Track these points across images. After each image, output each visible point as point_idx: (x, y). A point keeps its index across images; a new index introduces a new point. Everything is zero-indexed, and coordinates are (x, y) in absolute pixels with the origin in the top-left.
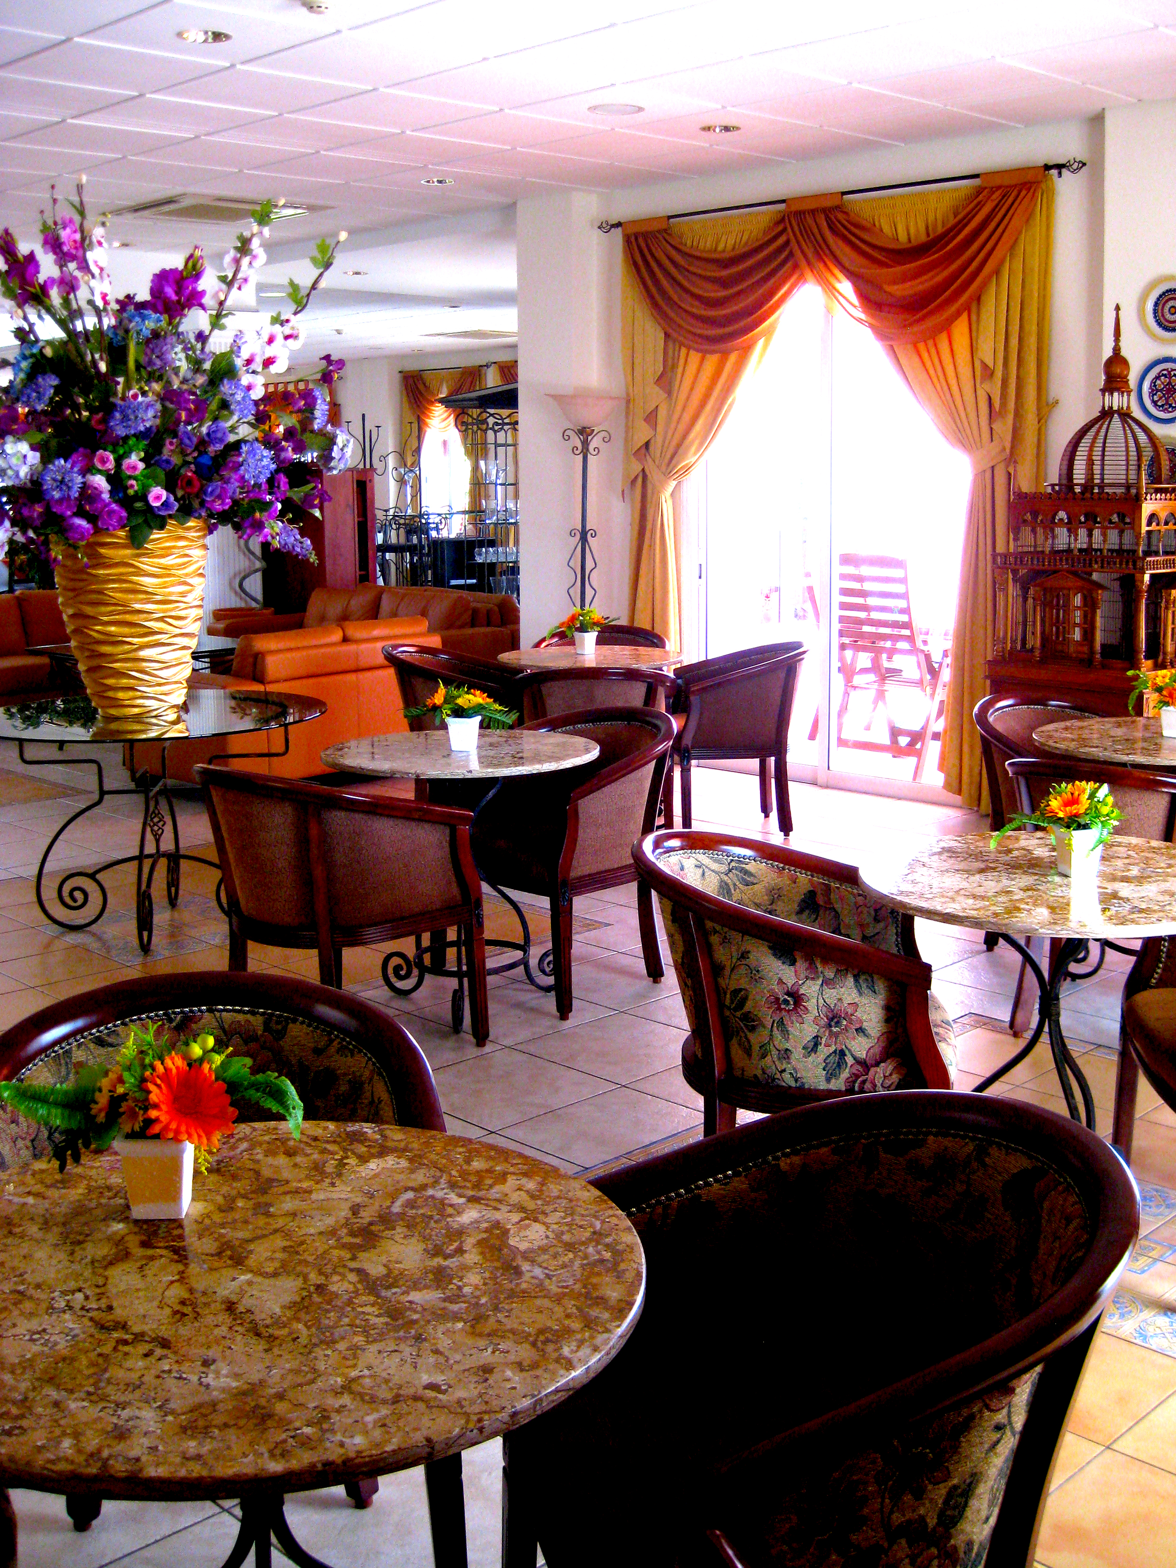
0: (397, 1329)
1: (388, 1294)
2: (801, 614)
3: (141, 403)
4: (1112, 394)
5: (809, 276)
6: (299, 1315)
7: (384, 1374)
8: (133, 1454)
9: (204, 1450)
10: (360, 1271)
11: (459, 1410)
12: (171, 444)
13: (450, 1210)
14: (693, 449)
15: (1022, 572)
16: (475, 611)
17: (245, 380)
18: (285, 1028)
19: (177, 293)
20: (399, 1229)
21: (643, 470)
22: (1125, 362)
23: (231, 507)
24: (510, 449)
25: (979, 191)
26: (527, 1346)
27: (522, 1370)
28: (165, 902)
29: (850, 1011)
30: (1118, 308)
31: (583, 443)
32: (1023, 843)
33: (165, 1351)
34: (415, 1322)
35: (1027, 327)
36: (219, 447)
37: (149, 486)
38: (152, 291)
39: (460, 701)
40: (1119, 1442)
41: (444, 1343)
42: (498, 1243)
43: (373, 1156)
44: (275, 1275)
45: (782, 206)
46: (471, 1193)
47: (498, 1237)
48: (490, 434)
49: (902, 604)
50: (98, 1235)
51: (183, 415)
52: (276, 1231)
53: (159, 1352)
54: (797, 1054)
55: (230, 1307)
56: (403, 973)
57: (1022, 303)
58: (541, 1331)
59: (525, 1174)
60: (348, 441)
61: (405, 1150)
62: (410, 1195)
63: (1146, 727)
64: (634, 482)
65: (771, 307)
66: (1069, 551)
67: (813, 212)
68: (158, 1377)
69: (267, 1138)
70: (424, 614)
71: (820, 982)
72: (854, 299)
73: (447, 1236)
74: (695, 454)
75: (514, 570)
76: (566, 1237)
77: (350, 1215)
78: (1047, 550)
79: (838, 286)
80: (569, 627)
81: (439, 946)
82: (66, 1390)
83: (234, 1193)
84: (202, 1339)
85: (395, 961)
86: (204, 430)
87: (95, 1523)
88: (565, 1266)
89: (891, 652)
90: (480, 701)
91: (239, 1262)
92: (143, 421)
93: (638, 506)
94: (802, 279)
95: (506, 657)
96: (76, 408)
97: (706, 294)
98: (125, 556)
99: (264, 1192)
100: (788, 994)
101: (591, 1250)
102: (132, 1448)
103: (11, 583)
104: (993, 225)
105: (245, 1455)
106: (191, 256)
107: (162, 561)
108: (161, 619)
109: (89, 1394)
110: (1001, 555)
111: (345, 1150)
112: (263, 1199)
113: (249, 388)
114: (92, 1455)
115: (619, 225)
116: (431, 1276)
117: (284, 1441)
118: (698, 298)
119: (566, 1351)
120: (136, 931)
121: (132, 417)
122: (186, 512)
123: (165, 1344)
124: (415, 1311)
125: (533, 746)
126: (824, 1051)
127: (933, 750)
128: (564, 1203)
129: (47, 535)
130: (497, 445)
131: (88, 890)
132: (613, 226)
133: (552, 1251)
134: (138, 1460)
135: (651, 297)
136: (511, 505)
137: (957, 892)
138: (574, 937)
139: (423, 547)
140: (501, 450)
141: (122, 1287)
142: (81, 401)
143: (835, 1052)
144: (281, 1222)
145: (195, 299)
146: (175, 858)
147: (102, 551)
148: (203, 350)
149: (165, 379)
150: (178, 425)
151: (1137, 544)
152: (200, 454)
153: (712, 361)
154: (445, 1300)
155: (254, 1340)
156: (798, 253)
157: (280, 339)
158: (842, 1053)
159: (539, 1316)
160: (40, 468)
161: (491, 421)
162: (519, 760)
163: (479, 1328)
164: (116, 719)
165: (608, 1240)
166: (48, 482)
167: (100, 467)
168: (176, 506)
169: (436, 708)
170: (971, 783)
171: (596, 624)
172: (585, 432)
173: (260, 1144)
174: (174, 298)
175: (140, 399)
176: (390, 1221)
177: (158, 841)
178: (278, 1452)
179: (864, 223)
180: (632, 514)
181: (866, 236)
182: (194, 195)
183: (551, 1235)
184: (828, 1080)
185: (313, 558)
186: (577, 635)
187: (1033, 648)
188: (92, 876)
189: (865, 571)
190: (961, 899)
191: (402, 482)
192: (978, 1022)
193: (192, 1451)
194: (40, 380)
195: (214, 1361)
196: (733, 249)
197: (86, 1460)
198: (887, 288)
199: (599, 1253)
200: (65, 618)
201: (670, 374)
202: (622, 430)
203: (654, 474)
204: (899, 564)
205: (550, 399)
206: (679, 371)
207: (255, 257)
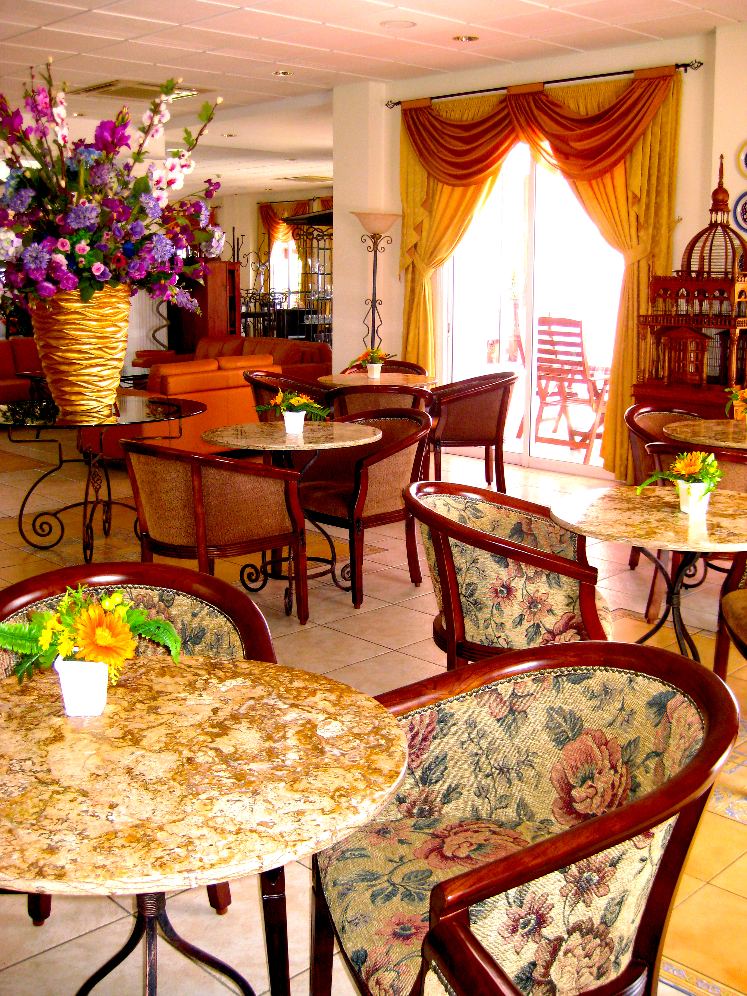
0: (239, 786)
1: (236, 764)
2: (513, 358)
3: (88, 208)
4: (717, 213)
5: (522, 135)
6: (176, 776)
7: (231, 816)
8: (60, 864)
9: (107, 863)
10: (217, 750)
11: (281, 839)
12: (107, 235)
13: (278, 712)
14: (445, 248)
15: (657, 328)
16: (304, 353)
17: (156, 193)
18: (173, 600)
19: (112, 137)
20: (243, 724)
21: (413, 262)
22: (725, 192)
23: (146, 277)
24: (328, 252)
25: (633, 81)
26: (329, 799)
27: (324, 814)
28: (102, 532)
29: (543, 598)
30: (722, 157)
31: (374, 244)
32: (657, 493)
33: (84, 799)
34: (253, 782)
35: (662, 170)
36: (138, 237)
37: (93, 262)
38: (97, 137)
39: (292, 401)
40: (716, 879)
41: (271, 796)
42: (309, 733)
43: (228, 678)
44: (161, 751)
45: (505, 92)
46: (293, 702)
47: (310, 730)
48: (315, 241)
49: (578, 350)
50: (43, 725)
51: (115, 215)
52: (162, 724)
53: (81, 799)
54: (509, 625)
55: (129, 771)
56: (253, 578)
57: (660, 154)
58: (338, 790)
59: (329, 690)
60: (222, 238)
61: (250, 674)
62: (252, 702)
63: (736, 426)
64: (407, 269)
65: (496, 157)
66: (687, 315)
67: (525, 95)
68: (79, 815)
69: (158, 666)
70: (271, 353)
71: (524, 578)
72: (551, 151)
73: (275, 728)
74: (447, 250)
75: (329, 330)
76: (356, 731)
77: (211, 714)
78: (674, 313)
79: (540, 144)
80: (364, 361)
81: (277, 561)
82: (17, 822)
83: (135, 700)
84: (110, 791)
85: (248, 570)
86: (129, 227)
87: (46, 921)
88: (353, 748)
89: (571, 381)
90: (305, 401)
91: (136, 742)
92: (89, 219)
93: (409, 284)
94: (517, 138)
95: (322, 379)
96: (46, 212)
97: (455, 149)
98: (76, 308)
99: (155, 699)
100: (503, 586)
101: (372, 738)
102: (59, 859)
103: (7, 335)
104: (642, 102)
105: (135, 866)
106: (121, 112)
107: (101, 311)
108: (100, 349)
109: (33, 825)
110: (643, 316)
111: (210, 674)
112: (154, 704)
113: (158, 199)
114: (32, 864)
115: (399, 103)
116: (264, 754)
117: (162, 857)
118: (450, 150)
119: (354, 802)
120: (82, 551)
121: (82, 216)
122: (117, 279)
123: (85, 794)
124: (253, 776)
125: (339, 432)
126: (526, 624)
127: (597, 444)
128: (354, 708)
129: (27, 293)
130: (319, 249)
131: (53, 525)
132: (396, 104)
133: (346, 738)
134: (63, 867)
135: (419, 150)
136: (328, 287)
137: (615, 522)
138: (364, 557)
139: (271, 315)
140: (321, 252)
141: (58, 757)
142: (49, 207)
143: (533, 625)
144: (166, 718)
145: (124, 140)
146: (108, 505)
147: (62, 304)
148: (128, 175)
149: (104, 192)
150: (112, 223)
151: (732, 310)
152: (126, 242)
153: (459, 191)
154: (273, 769)
155: (144, 792)
156: (515, 121)
157: (178, 168)
158: (538, 626)
159: (336, 780)
160: (22, 249)
161: (315, 233)
162: (329, 439)
163: (296, 786)
164: (71, 413)
165: (383, 732)
166: (27, 259)
167: (61, 249)
168: (110, 275)
169: (276, 405)
170: (621, 466)
171: (382, 358)
172: (375, 237)
173: (153, 669)
174: (110, 139)
175: (87, 205)
176: (238, 719)
177: (97, 493)
178: (158, 863)
179: (559, 103)
180: (406, 290)
181: (558, 110)
182: (126, 81)
183: (346, 729)
184: (529, 643)
185: (199, 312)
186: (369, 366)
187: (663, 376)
188: (55, 515)
189: (554, 328)
190: (618, 526)
191: (257, 271)
192: (624, 614)
193: (100, 863)
194: (23, 193)
195: (117, 805)
196: (473, 118)
197: (29, 867)
198: (572, 144)
199: (377, 740)
200: (38, 348)
201: (431, 200)
202: (400, 236)
203: (420, 265)
204: (577, 324)
205: (353, 215)
206: (437, 198)
207: (163, 116)
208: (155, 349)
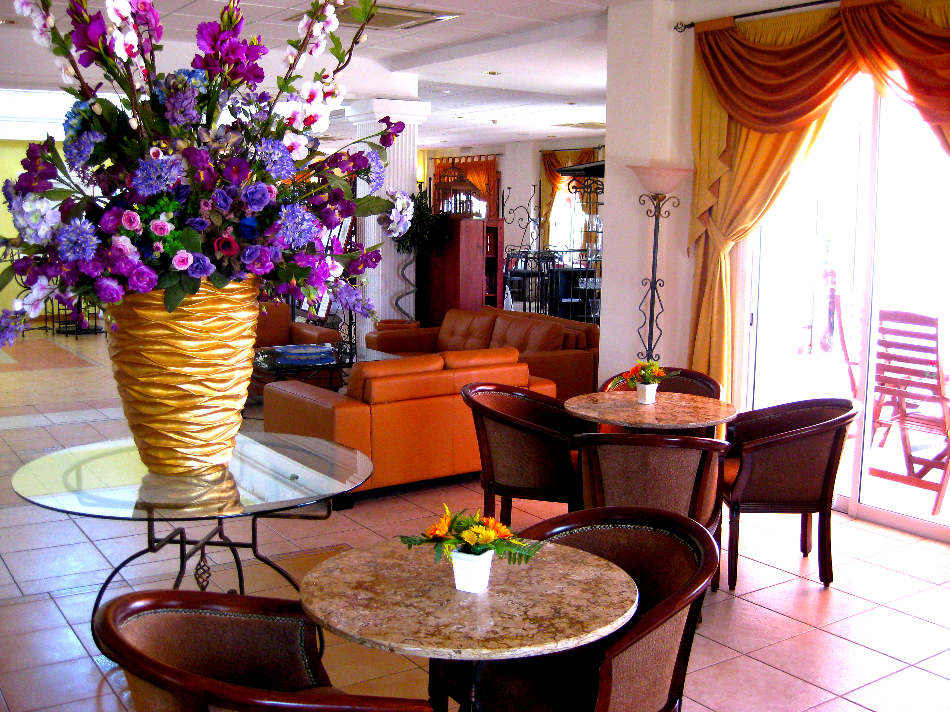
3: (163, 162)
5: (861, 63)
12: (206, 205)
14: (751, 214)
16: (566, 337)
17: (288, 140)
21: (706, 231)
23: (275, 269)
31: (655, 207)
36: (258, 209)
37: (176, 249)
45: (837, 4)
60: (408, 204)
64: (697, 241)
65: (824, 93)
67: (867, 8)
70: (526, 336)
72: (904, 83)
74: (754, 217)
79: (889, 73)
80: (632, 377)
86: (241, 190)
92: (168, 180)
93: (701, 260)
94: (855, 68)
97: (767, 82)
98: (160, 318)
107: (200, 324)
108: (199, 382)
113: (291, 148)
115: (692, 25)
118: (760, 86)
121: (155, 176)
132: (686, 27)
152: (238, 216)
153: (770, 139)
156: (851, 43)
157: (320, 97)
160: (60, 227)
161: (593, 186)
166: (64, 244)
167: (126, 228)
168: (213, 268)
171: (656, 377)
172: (658, 198)
175: (162, 157)
179: (918, 16)
180: (696, 268)
186: (639, 386)
194: (85, 137)
196: (791, 42)
198: (941, 73)
201: (731, 151)
202: (690, 197)
203: (715, 235)
204: (931, 322)
205: (629, 169)
206: (740, 149)
207: (328, 23)
208: (400, 318)
